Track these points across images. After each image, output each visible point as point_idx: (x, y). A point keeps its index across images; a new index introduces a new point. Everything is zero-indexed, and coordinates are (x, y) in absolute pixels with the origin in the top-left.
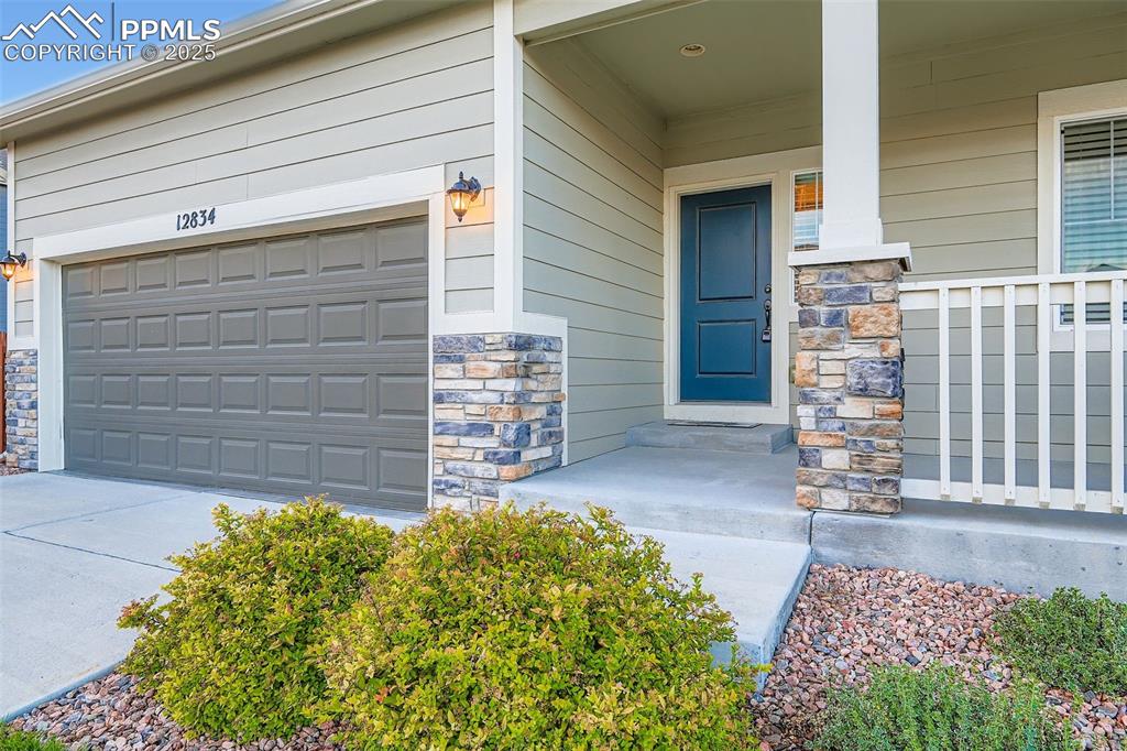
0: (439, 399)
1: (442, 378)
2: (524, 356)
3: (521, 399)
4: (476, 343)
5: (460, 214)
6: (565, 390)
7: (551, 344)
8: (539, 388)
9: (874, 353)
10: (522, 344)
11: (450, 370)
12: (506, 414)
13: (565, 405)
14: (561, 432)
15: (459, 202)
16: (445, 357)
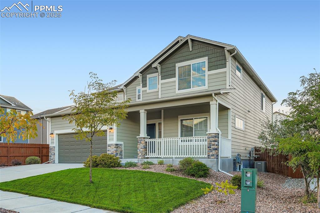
0: (108, 151)
1: (108, 148)
2: (117, 146)
3: (116, 151)
4: (112, 144)
5: (110, 132)
6: (123, 150)
7: (121, 145)
8: (119, 150)
9: (143, 145)
10: (116, 145)
11: (109, 147)
12: (115, 152)
13: (123, 152)
14: (122, 155)
15: (110, 130)
16: (109, 146)
